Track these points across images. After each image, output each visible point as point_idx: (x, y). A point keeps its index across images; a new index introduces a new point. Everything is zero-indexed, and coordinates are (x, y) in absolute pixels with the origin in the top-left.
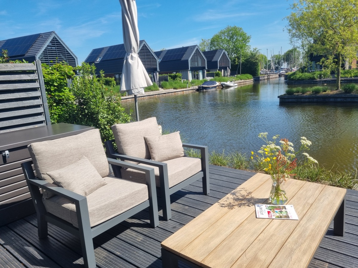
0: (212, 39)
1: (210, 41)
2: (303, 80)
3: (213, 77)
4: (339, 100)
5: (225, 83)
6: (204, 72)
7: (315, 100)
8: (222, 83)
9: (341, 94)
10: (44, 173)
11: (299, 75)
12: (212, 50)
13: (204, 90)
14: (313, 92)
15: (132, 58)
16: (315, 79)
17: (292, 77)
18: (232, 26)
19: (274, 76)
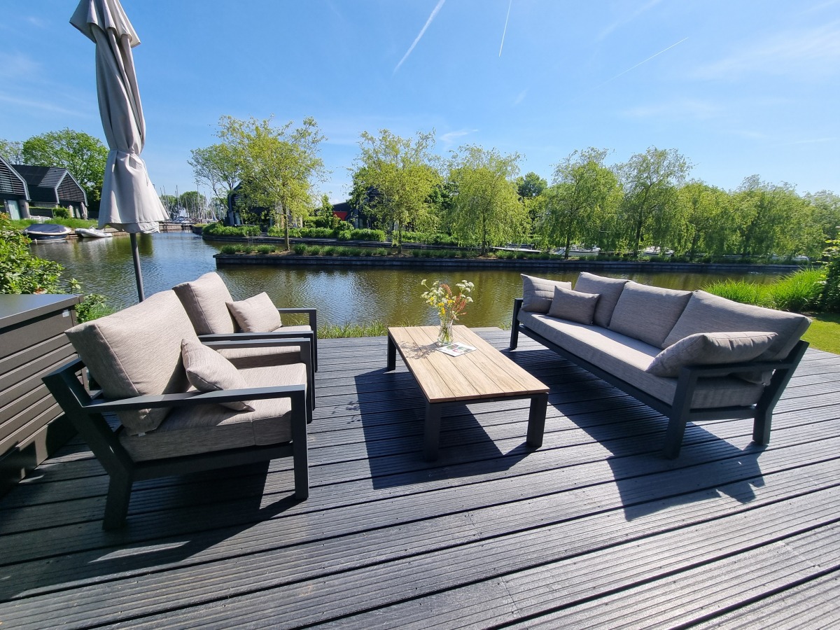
0: (27, 143)
1: (21, 147)
2: (227, 235)
3: (51, 216)
4: (291, 262)
5: (87, 231)
6: (23, 206)
7: (264, 261)
8: (78, 229)
9: (293, 255)
10: (139, 381)
11: (221, 229)
12: (29, 164)
13: (36, 240)
14: (259, 251)
15: (133, 163)
16: (243, 236)
17: (211, 231)
18: (78, 131)
19: (173, 227)
